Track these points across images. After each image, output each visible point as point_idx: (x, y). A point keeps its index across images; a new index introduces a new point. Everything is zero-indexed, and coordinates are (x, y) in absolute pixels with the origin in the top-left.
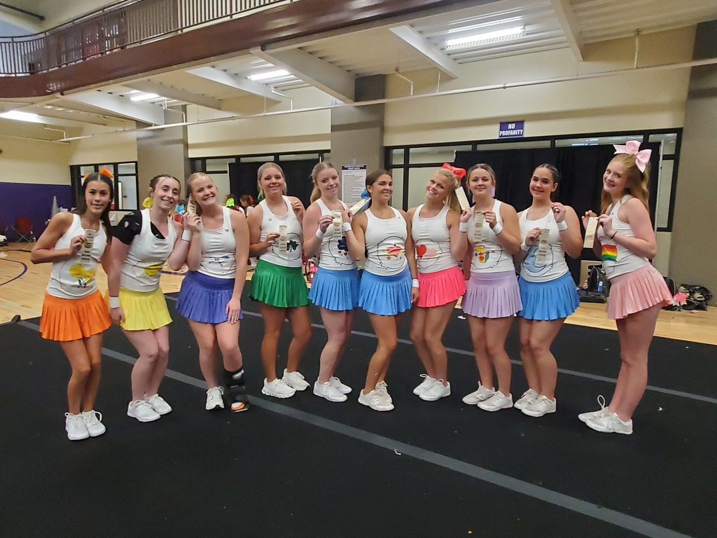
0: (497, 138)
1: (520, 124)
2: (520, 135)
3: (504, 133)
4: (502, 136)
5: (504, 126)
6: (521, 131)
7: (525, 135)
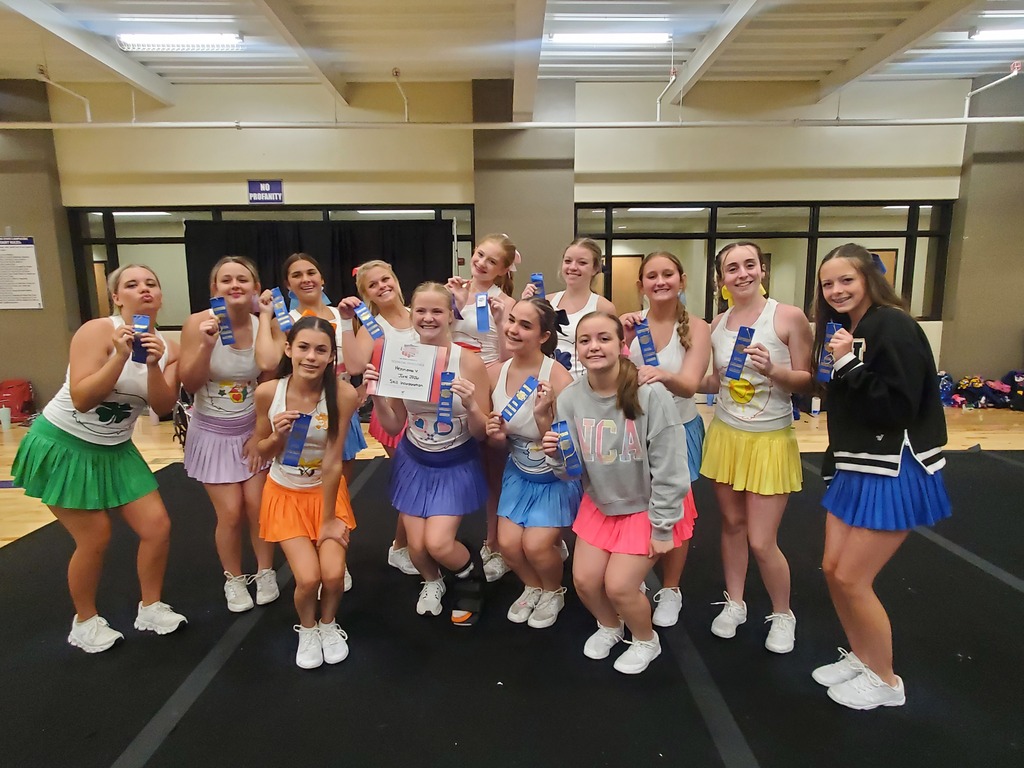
0: (247, 203)
1: (276, 185)
2: (278, 201)
3: (256, 196)
4: (252, 201)
5: (254, 185)
6: (280, 195)
7: (287, 202)
